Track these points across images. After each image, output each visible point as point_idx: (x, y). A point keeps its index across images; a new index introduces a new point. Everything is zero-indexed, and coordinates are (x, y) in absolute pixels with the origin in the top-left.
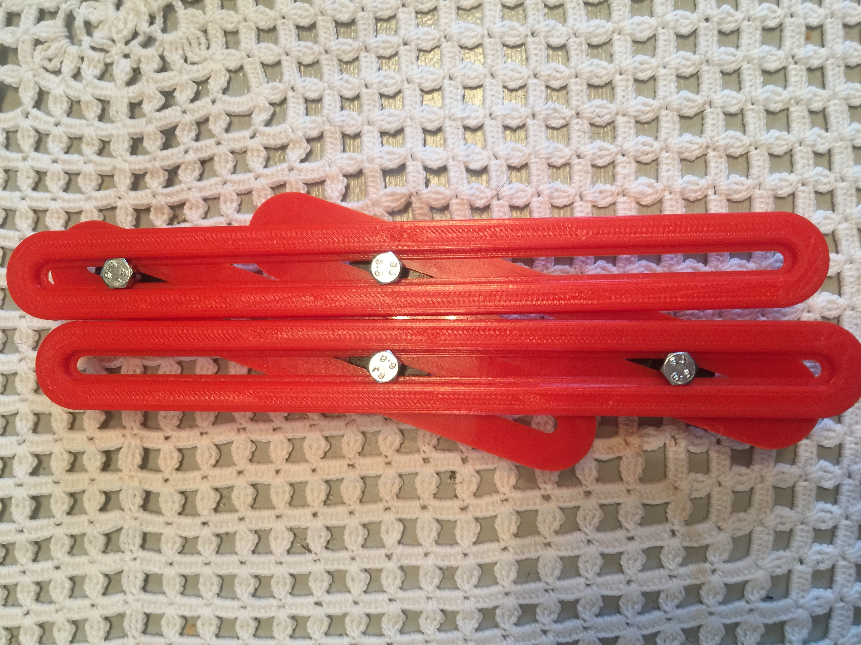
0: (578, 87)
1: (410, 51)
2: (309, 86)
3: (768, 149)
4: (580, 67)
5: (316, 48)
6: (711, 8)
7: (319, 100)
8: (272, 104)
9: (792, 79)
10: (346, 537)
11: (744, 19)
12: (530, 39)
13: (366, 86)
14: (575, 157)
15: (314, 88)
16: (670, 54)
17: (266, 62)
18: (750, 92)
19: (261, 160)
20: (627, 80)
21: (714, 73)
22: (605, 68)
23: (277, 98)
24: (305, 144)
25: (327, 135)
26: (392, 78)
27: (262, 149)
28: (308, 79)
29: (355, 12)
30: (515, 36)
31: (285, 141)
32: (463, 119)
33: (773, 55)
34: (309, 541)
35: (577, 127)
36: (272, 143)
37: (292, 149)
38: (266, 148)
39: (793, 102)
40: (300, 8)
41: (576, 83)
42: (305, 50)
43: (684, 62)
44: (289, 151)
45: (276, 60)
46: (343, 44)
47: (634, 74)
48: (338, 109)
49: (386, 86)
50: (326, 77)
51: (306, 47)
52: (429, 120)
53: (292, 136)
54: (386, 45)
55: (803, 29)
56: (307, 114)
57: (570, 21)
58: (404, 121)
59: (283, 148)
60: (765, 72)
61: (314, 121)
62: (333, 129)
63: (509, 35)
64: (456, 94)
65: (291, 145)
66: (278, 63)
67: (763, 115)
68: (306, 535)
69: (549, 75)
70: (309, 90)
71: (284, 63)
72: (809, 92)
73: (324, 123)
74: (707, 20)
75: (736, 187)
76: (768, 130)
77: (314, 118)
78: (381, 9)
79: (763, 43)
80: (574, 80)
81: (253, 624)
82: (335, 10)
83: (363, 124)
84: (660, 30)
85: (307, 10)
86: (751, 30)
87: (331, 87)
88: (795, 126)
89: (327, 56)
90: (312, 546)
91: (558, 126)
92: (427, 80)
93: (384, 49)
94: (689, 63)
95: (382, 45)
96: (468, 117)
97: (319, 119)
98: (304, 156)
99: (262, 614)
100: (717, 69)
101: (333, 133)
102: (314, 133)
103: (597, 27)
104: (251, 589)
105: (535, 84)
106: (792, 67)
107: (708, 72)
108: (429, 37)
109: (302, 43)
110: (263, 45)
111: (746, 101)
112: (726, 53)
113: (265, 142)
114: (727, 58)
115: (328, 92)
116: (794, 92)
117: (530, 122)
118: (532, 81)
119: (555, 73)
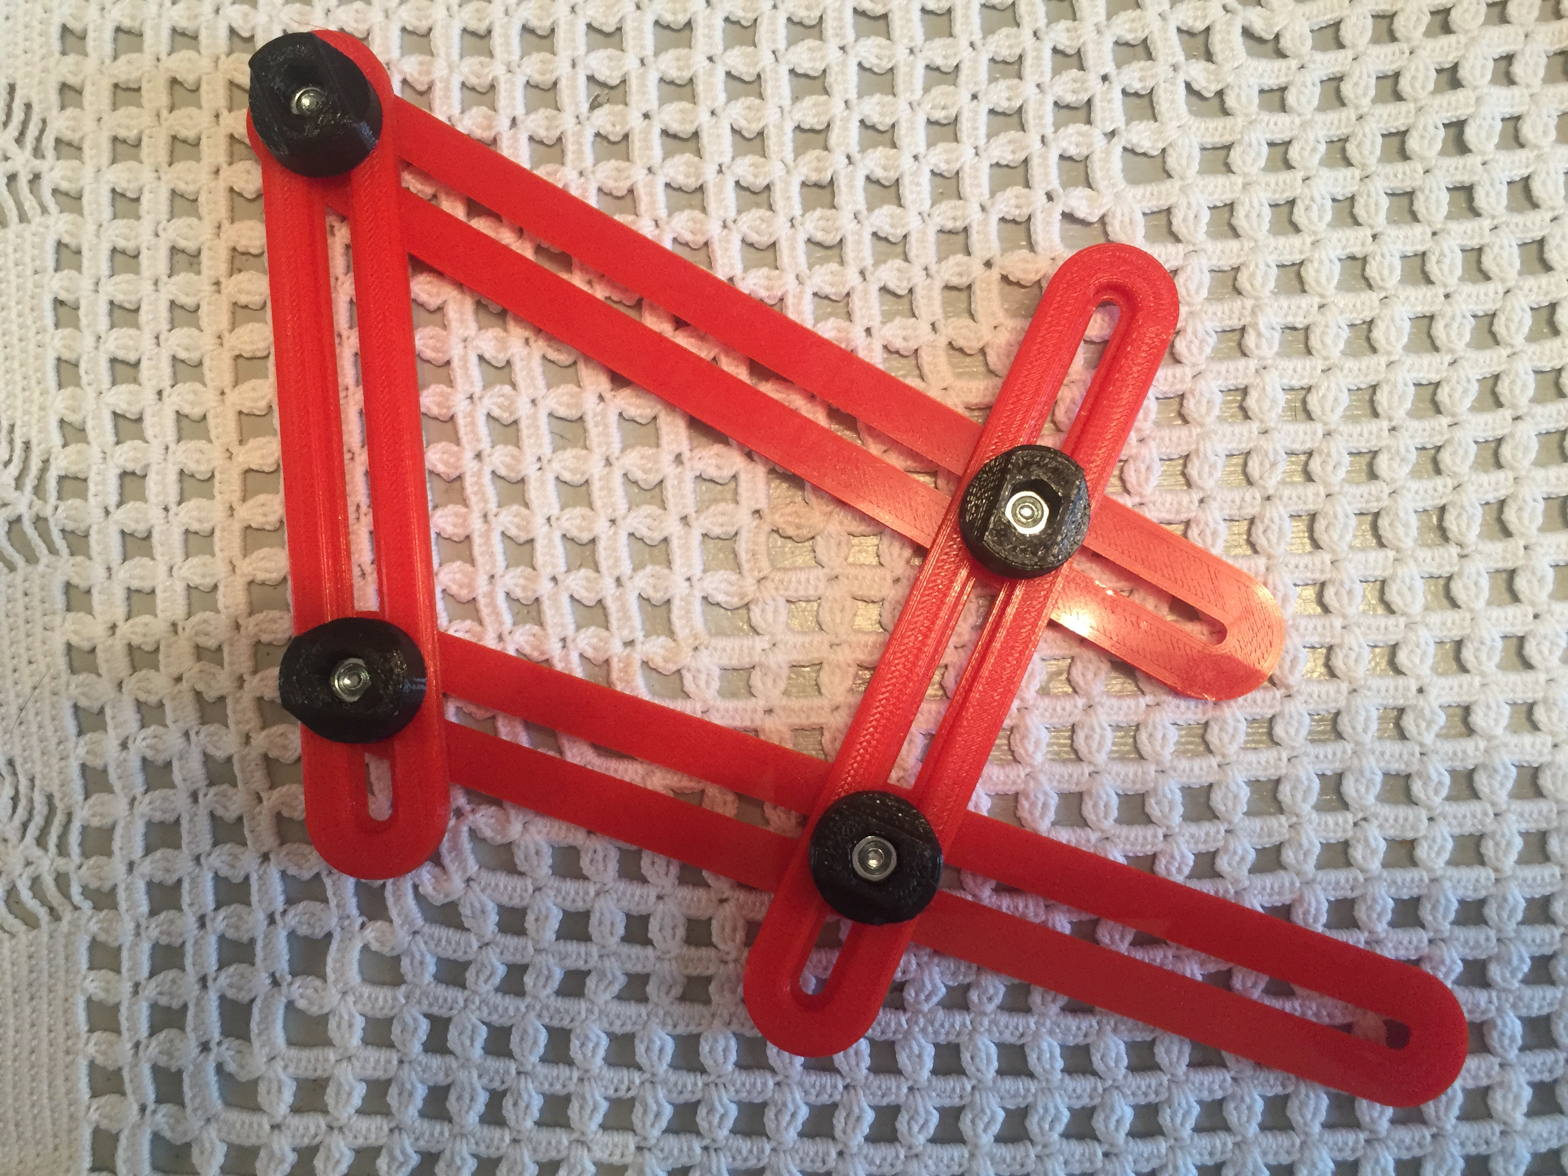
0: (1311, 498)
1: (1363, 244)
2: (1307, 92)
3: (1219, 783)
4: (1344, 500)
5: (1366, 102)
6: (1439, 696)
7: (1283, 108)
8: (1277, 37)
9: (1330, 819)
10: (613, 163)
11: (1422, 745)
12: (1385, 424)
13: (1306, 179)
14: (1201, 495)
15: (1304, 100)
16: (1365, 635)
17: (1343, 26)
18: (1307, 754)
19: (1190, 22)
20: (1322, 571)
21: (1336, 700)
22: (1341, 537)
23: (1286, 43)
24: (1215, 87)
25: (1229, 121)
26: (1321, 218)
27: (1207, 23)
28: (1318, 90)
29: (1422, 159)
30: (1390, 402)
31: (1219, 57)
32: (1255, 325)
33: (1368, 788)
34: (607, 108)
35: (1248, 498)
36: (1216, 39)
37: (1206, 70)
38: (1208, 29)
39: (1294, 819)
40: (1427, 77)
41: (1317, 495)
42: (1363, 84)
43: (1353, 656)
44: (1203, 64)
45: (1346, 42)
46: (1373, 143)
47: (1332, 581)
48: (1270, 137)
49: (1307, 209)
50: (1320, 117)
51: (1367, 87)
52: (1252, 275)
53: (1227, 67)
54: (1372, 208)
55: (1410, 835)
56: (1262, 91)
57: (1414, 485)
58: (1250, 238)
59: (1209, 57)
60: (1339, 777)
61: (1250, 102)
62: (1238, 129)
63: (1391, 393)
64: (1295, 315)
65: (1212, 67)
66: (1341, 46)
67: (1273, 774)
68: (616, 103)
69: (1329, 455)
70: (1300, 92)
71: (1341, 54)
72: (1311, 843)
73: (1247, 115)
74: (1421, 691)
75: (1159, 736)
76: (1249, 783)
77: (1256, 101)
78: (1427, 199)
79: (1387, 775)
80: (1322, 492)
81: (482, 28)
82: (1425, 128)
83: (1245, 175)
84: (1402, 621)
85: (1423, 87)
86: (1405, 757)
87: (1304, 125)
88: (1257, 823)
89: (1353, 118)
90: (597, 112)
91: (1250, 469)
92: (1318, 271)
93: (1366, 205)
94: (1351, 663)
95: (1372, 202)
96: (1259, 335)
97: (1254, 107)
98: (1196, 87)
99: (497, 40)
100: (1342, 704)
101: (1232, 130)
102: (1231, 101)
103: (1406, 525)
104: (534, 23)
105: (1314, 433)
106: (1350, 818)
107: (1338, 691)
108: (1386, 272)
109: (1373, 81)
110: (1370, 21)
111: (1293, 748)
112: (1367, 719)
113: (1217, 27)
114: (1361, 718)
115: (1297, 121)
116: (1310, 821)
117: (1255, 426)
118: (1320, 429)
119: (1332, 464)
